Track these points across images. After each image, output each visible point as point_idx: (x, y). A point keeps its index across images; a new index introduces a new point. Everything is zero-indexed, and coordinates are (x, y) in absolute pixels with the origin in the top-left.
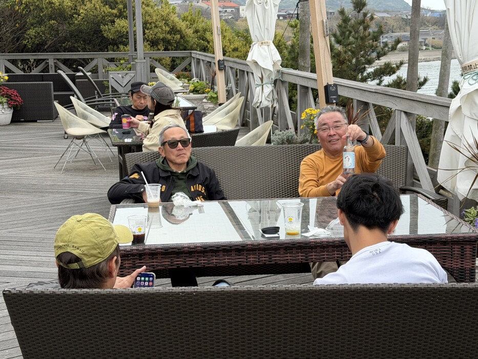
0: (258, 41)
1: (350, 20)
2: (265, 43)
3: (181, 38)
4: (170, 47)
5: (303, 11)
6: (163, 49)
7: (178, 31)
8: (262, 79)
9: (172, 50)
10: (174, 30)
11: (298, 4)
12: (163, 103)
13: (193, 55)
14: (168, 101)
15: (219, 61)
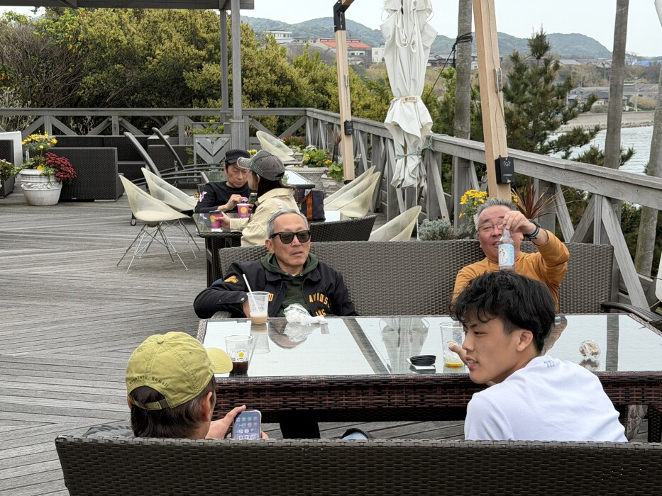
0: (401, 96)
1: (526, 69)
2: (410, 99)
3: (293, 89)
4: (276, 103)
5: (462, 56)
6: (267, 104)
7: (289, 80)
8: (405, 148)
9: (279, 106)
10: (283, 79)
11: (454, 46)
12: (269, 178)
13: (308, 114)
14: (276, 175)
15: (346, 123)
